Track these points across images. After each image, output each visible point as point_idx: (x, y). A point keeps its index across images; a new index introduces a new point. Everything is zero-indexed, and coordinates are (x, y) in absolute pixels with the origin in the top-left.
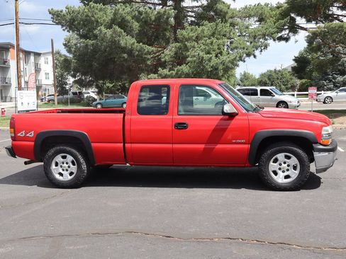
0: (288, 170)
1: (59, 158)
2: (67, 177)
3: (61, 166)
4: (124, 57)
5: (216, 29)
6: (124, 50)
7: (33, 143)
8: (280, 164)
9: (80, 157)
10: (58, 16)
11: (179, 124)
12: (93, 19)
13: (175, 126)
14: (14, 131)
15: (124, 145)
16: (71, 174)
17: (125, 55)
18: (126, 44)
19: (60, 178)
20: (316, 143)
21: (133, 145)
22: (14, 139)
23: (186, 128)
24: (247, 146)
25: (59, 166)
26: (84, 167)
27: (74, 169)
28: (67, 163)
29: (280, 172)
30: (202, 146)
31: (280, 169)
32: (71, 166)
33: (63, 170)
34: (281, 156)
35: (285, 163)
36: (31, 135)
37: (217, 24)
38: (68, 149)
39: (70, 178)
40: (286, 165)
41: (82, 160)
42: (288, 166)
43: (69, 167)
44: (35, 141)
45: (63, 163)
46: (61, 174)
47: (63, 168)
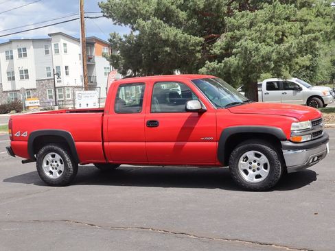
0: (258, 169)
1: (49, 157)
2: (56, 175)
3: (51, 165)
4: (166, 51)
5: (274, 12)
6: (166, 42)
7: (26, 143)
8: (251, 163)
9: (66, 155)
10: (108, 9)
11: (151, 121)
12: (135, 11)
13: (147, 124)
14: (12, 131)
15: (103, 144)
16: (60, 172)
17: (168, 49)
18: (168, 36)
19: (51, 176)
20: (285, 140)
21: (110, 143)
22: (12, 138)
23: (157, 125)
24: (215, 144)
25: (49, 164)
26: (70, 165)
27: (61, 167)
28: (56, 162)
29: (250, 172)
30: (173, 144)
31: (250, 168)
32: (60, 164)
33: (53, 169)
34: (250, 154)
35: (255, 161)
36: (25, 134)
37: (274, 7)
38: (56, 148)
39: (58, 175)
40: (256, 164)
41: (67, 159)
42: (259, 164)
43: (58, 165)
44: (29, 141)
45: (53, 162)
46: (51, 172)
47: (53, 167)
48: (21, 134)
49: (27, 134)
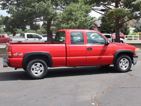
7: (22, 59)
14: (11, 53)
15: (66, 57)
20: (134, 54)
21: (70, 57)
22: (12, 57)
48: (18, 54)
49: (22, 54)
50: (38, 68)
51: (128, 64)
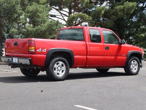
13: (105, 48)
14: (35, 48)
15: (87, 56)
24: (126, 57)
48: (42, 50)
49: (46, 50)
50: (60, 67)
51: (137, 66)
